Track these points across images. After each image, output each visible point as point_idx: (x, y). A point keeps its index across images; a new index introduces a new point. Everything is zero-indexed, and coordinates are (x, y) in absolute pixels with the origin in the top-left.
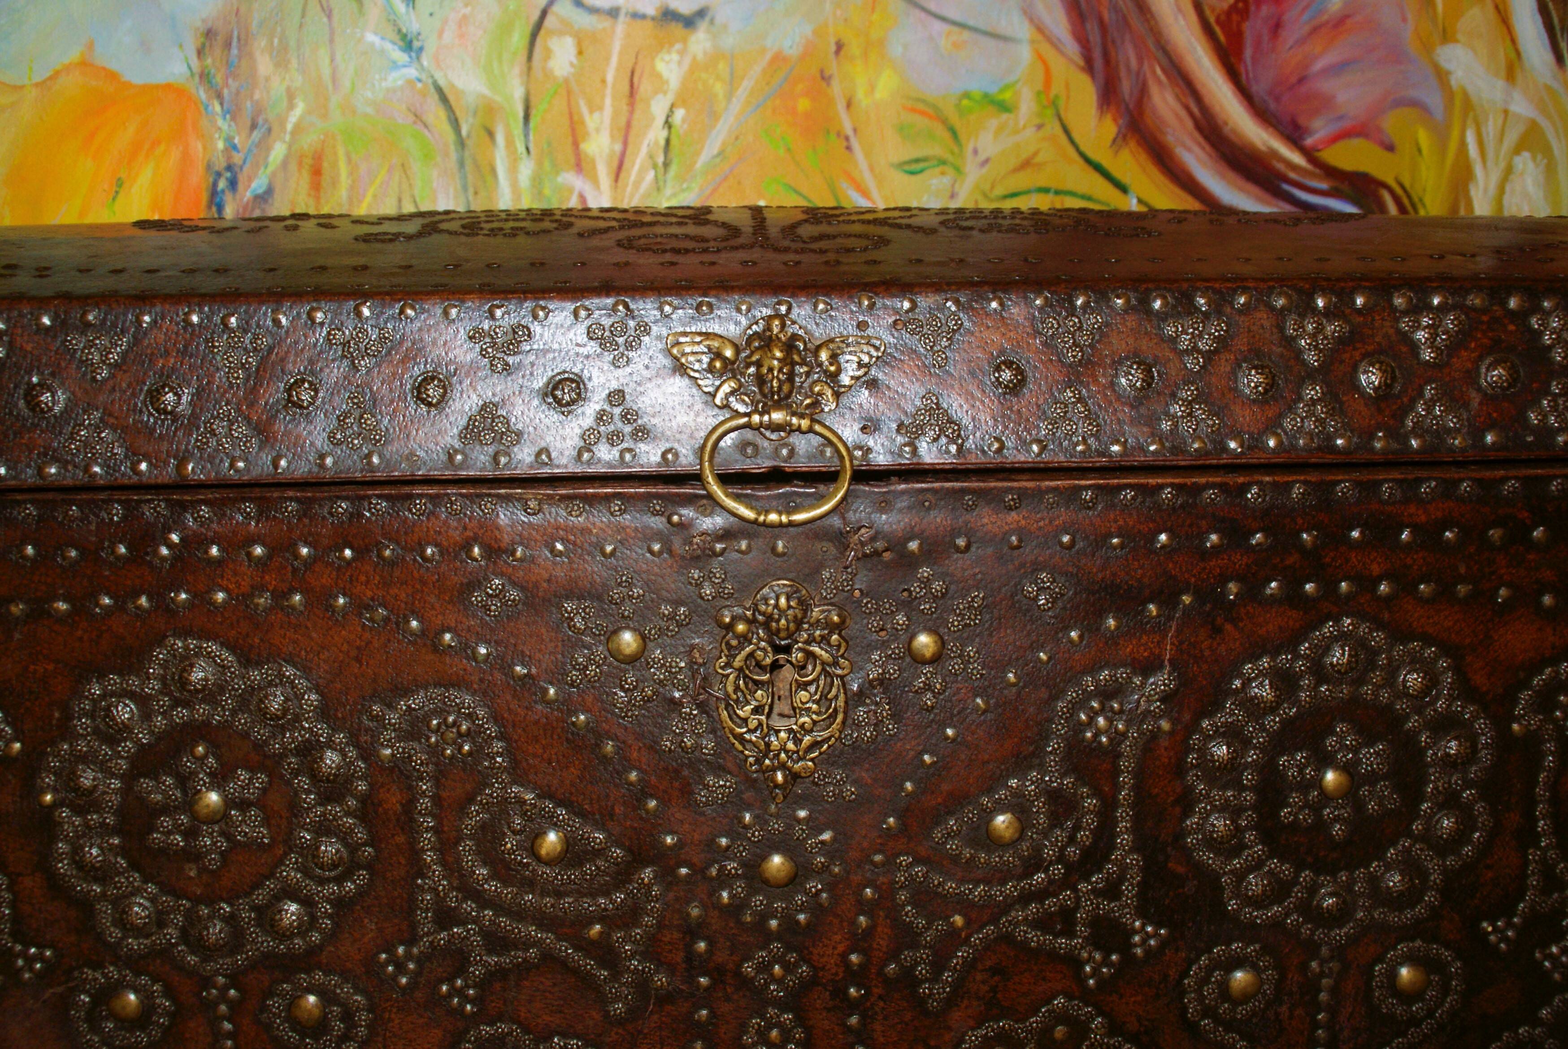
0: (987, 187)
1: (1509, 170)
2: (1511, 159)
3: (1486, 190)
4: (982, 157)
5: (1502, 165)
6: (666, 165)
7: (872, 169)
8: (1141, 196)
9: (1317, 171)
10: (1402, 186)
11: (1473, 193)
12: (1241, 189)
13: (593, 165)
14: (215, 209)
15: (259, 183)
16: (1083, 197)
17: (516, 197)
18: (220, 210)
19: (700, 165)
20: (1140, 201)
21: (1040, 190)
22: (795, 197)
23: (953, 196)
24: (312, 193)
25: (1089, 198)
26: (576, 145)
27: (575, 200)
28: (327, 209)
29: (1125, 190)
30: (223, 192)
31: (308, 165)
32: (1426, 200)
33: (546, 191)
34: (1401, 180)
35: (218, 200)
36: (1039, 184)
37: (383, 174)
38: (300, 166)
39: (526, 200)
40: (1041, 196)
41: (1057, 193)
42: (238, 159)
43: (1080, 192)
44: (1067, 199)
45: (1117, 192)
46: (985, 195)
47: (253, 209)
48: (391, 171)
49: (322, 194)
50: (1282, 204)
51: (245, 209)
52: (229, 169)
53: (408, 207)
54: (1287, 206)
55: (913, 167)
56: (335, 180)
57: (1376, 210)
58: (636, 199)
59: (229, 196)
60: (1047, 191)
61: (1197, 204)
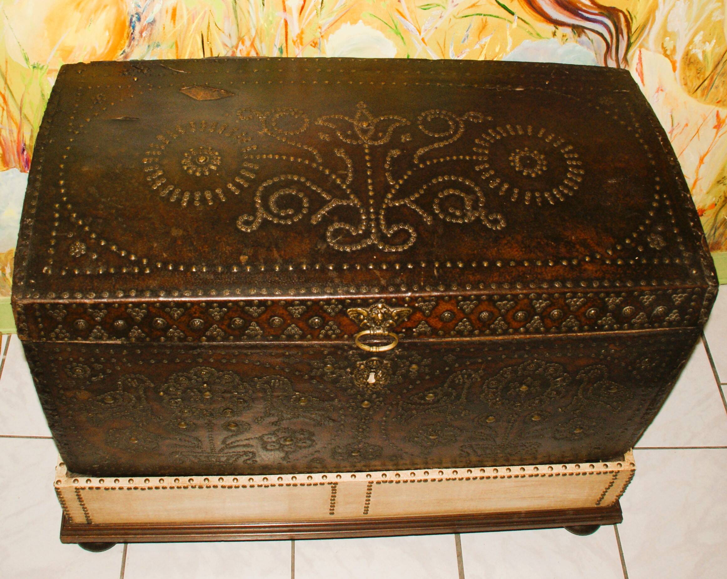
0: (455, 14)
1: (674, 6)
3: (662, 13)
4: (455, 3)
5: (671, 4)
6: (321, 9)
7: (408, 8)
8: (520, 17)
9: (595, 7)
10: (629, 12)
11: (656, 14)
12: (561, 13)
13: (291, 9)
14: (131, 28)
15: (150, 19)
16: (495, 17)
17: (258, 21)
18: (134, 28)
19: (335, 9)
20: (518, 18)
21: (477, 14)
22: (375, 18)
23: (441, 17)
24: (172, 21)
25: (498, 17)
26: (284, 2)
27: (283, 22)
28: (178, 27)
29: (513, 14)
30: (135, 22)
31: (170, 11)
32: (637, 17)
33: (271, 18)
34: (629, 10)
35: (132, 24)
36: (478, 13)
37: (202, 14)
38: (167, 12)
39: (262, 22)
40: (478, 16)
41: (485, 15)
42: (140, 10)
43: (494, 15)
44: (489, 17)
45: (510, 15)
46: (454, 17)
47: (148, 27)
48: (205, 13)
49: (176, 22)
50: (577, 18)
51: (144, 28)
52: (137, 14)
53: (212, 26)
54: (580, 19)
55: (426, 7)
56: (182, 17)
57: (616, 21)
58: (308, 20)
59: (137, 23)
60: (481, 15)
61: (542, 18)
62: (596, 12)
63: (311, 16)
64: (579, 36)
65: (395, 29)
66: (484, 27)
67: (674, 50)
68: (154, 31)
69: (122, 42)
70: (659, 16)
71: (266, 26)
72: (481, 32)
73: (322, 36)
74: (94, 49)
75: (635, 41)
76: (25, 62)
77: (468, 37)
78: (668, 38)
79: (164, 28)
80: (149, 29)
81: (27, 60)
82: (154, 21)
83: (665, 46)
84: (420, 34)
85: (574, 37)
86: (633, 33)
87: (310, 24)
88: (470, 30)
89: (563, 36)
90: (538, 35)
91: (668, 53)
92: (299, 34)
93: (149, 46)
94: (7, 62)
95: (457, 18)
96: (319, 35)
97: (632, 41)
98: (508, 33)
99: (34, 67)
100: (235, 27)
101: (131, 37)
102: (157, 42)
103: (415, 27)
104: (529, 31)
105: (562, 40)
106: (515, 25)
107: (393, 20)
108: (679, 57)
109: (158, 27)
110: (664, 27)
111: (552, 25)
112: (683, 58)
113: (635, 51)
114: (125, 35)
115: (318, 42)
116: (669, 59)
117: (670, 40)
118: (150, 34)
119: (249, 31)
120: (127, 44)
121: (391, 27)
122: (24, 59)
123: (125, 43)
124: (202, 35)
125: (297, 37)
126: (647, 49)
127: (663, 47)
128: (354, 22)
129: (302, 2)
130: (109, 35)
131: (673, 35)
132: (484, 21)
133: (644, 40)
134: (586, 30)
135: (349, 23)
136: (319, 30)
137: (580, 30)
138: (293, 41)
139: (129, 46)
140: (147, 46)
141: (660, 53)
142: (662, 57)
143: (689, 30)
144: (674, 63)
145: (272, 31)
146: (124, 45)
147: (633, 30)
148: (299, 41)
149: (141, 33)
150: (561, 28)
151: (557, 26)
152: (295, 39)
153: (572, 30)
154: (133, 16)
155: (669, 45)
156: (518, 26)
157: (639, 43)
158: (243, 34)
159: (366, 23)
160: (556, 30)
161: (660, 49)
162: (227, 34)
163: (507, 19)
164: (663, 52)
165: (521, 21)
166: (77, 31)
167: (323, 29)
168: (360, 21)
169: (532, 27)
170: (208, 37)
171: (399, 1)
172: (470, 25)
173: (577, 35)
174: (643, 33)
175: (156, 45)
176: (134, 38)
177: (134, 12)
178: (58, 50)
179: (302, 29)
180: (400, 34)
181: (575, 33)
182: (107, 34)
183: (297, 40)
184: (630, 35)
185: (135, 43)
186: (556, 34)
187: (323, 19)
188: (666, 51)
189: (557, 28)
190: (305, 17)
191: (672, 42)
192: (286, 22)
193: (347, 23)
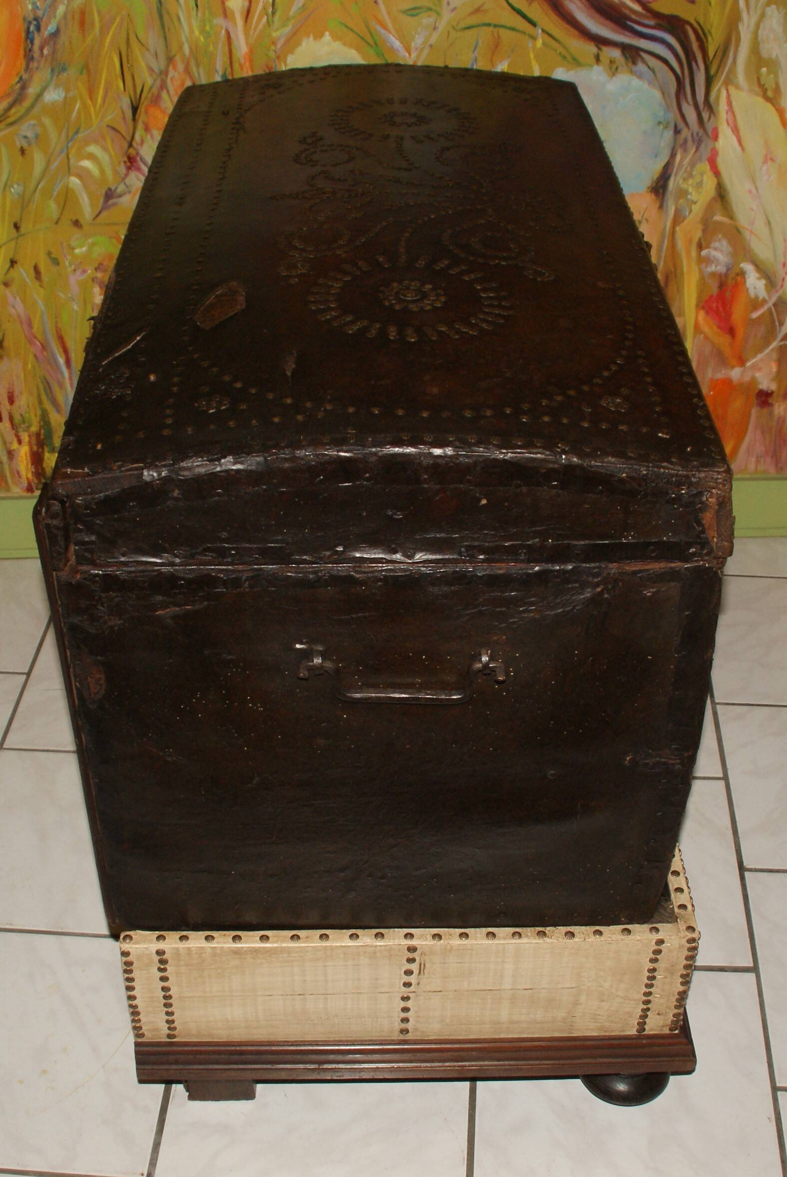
0: (455, 24)
1: (763, 15)
2: (765, 8)
3: (748, 26)
4: (452, 6)
5: (759, 12)
6: (273, 13)
7: (389, 13)
8: (545, 28)
9: (648, 14)
10: (699, 25)
11: (740, 28)
12: (603, 25)
13: (233, 13)
14: (29, 41)
15: (52, 28)
16: (510, 28)
17: (192, 32)
18: (32, 42)
19: (292, 13)
20: (543, 31)
21: (485, 25)
22: (346, 29)
23: (435, 29)
24: (81, 32)
25: (513, 29)
26: (223, 3)
27: (224, 33)
28: (89, 40)
29: (534, 24)
30: (33, 32)
31: (77, 16)
32: (713, 31)
33: (208, 28)
34: (698, 20)
35: (30, 36)
36: (485, 22)
37: (118, 20)
38: (73, 16)
39: (197, 33)
40: (486, 28)
41: (495, 26)
42: (40, 13)
43: (509, 25)
44: (502, 31)
45: (531, 26)
46: (453, 28)
47: (49, 41)
48: (122, 19)
49: (86, 33)
50: (627, 33)
51: (45, 42)
52: (36, 19)
53: (133, 38)
54: (630, 34)
55: (413, 12)
56: (92, 24)
57: (684, 39)
58: (258, 30)
59: (36, 34)
60: (489, 25)
61: (576, 33)
63: (261, 26)
64: (634, 63)
65: (374, 46)
66: (496, 46)
68: (58, 47)
69: (18, 63)
70: (745, 31)
71: (202, 39)
72: (493, 54)
73: (278, 57)
75: (717, 72)
77: (476, 60)
78: (764, 70)
79: (71, 42)
80: (52, 43)
82: (58, 31)
83: (762, 82)
84: (410, 54)
85: (627, 64)
86: (711, 58)
87: (260, 37)
88: (478, 49)
89: (611, 62)
90: (574, 59)
91: (770, 94)
92: (247, 54)
93: (52, 70)
95: (457, 31)
96: (273, 56)
97: (712, 72)
98: (532, 56)
100: (162, 40)
101: (29, 56)
102: (62, 64)
103: (402, 43)
104: (560, 54)
105: (611, 68)
106: (539, 43)
107: (370, 33)
109: (63, 38)
110: (756, 50)
111: (592, 43)
113: (719, 91)
114: (21, 52)
115: (274, 65)
116: (773, 105)
117: (769, 73)
118: (54, 52)
119: (181, 47)
120: (24, 66)
121: (369, 44)
123: (21, 64)
124: (120, 54)
125: (245, 58)
126: (737, 87)
127: (761, 86)
128: (319, 36)
129: (247, 3)
131: (772, 64)
132: (496, 35)
133: (731, 69)
134: (642, 54)
135: (312, 36)
136: (273, 48)
137: (635, 53)
138: (241, 65)
139: (26, 71)
140: (50, 70)
141: (757, 94)
142: (760, 100)
144: (780, 111)
145: (211, 48)
146: (20, 68)
147: (711, 53)
148: (247, 64)
149: (41, 49)
150: (604, 49)
151: (601, 46)
152: (243, 61)
153: (623, 52)
154: (30, 23)
155: (769, 82)
156: (544, 44)
157: (725, 73)
158: (173, 53)
159: (336, 37)
160: (600, 52)
161: (757, 89)
162: (153, 52)
163: (527, 37)
164: (761, 93)
165: (547, 37)
167: (279, 46)
168: (327, 33)
169: (565, 47)
170: (128, 56)
171: (376, 2)
172: (478, 42)
173: (630, 60)
174: (728, 59)
175: (61, 69)
176: (33, 58)
177: (31, 17)
179: (251, 45)
180: (383, 55)
181: (627, 58)
184: (708, 63)
185: (34, 65)
186: (601, 58)
187: (277, 30)
188: (765, 91)
189: (600, 49)
190: (253, 26)
191: (772, 76)
192: (228, 33)
193: (309, 36)
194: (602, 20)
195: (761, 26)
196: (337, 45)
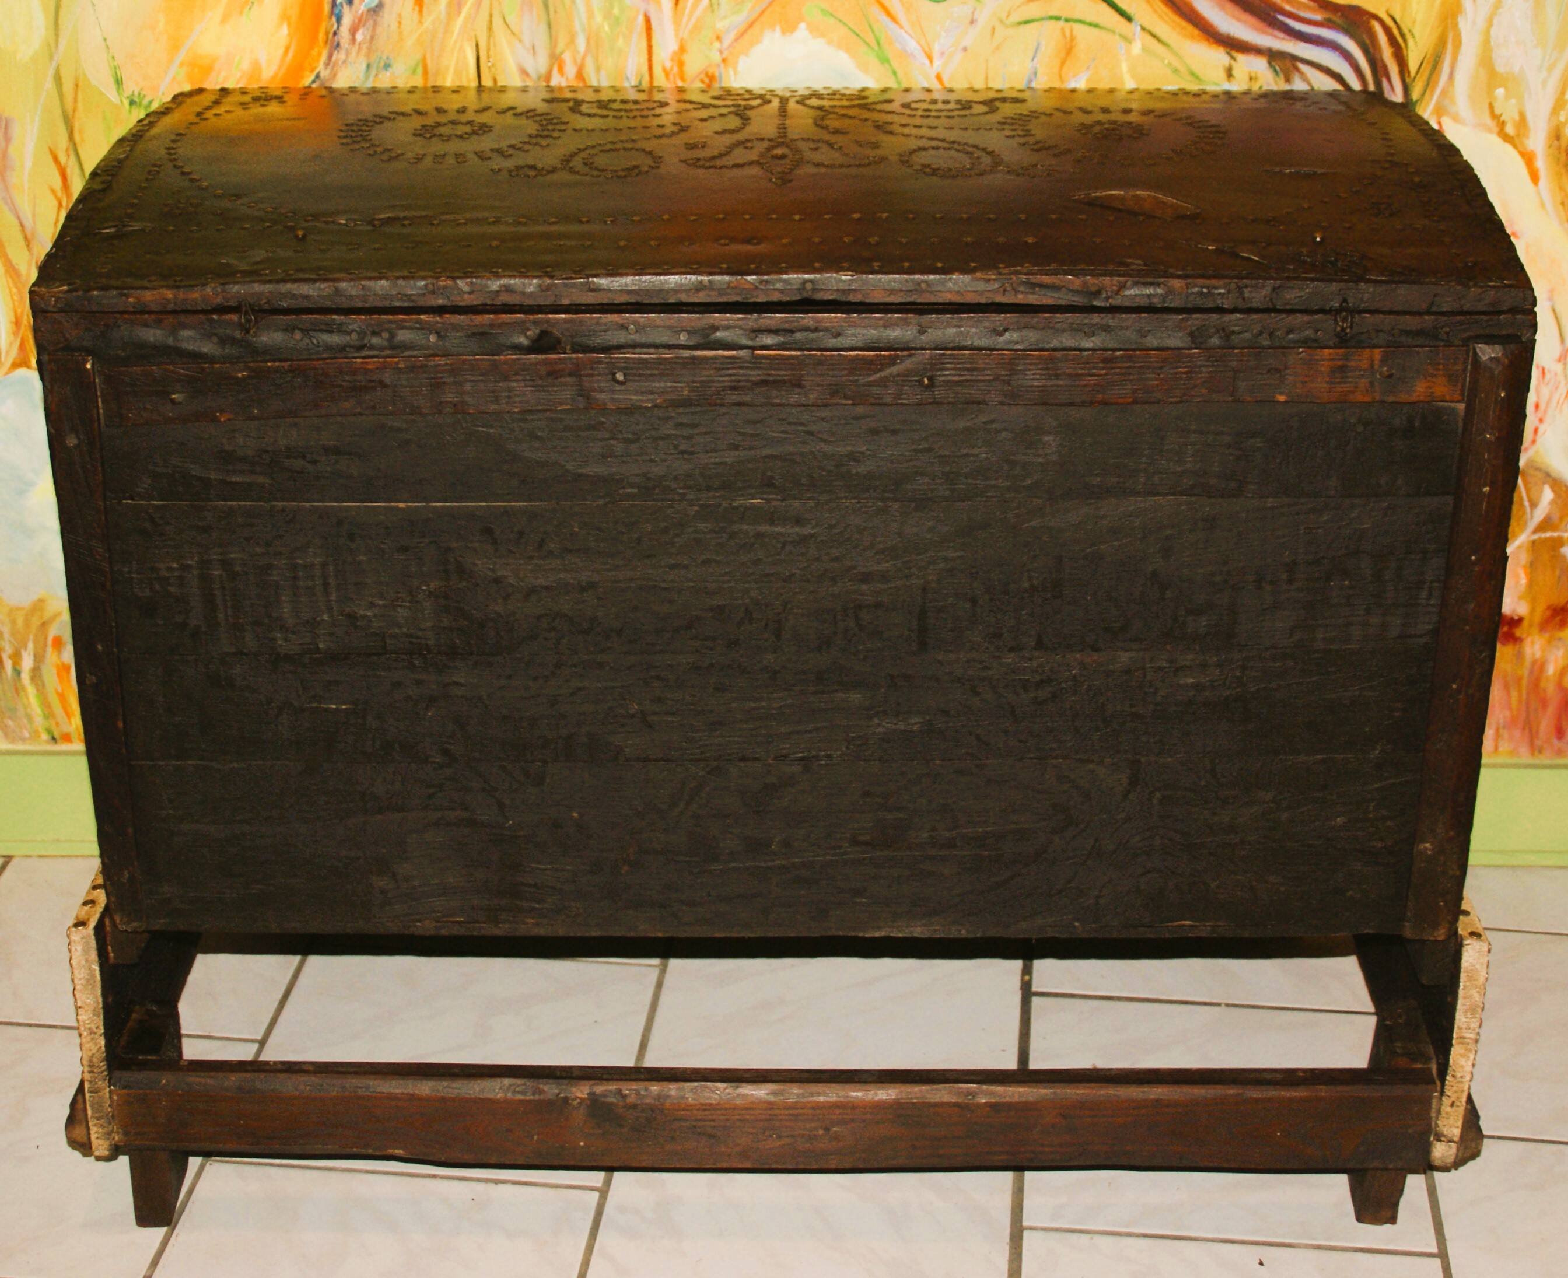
0: (1003, 16)
1: (1498, 5)
3: (1473, 23)
8: (1145, 25)
9: (1312, 4)
10: (1393, 20)
11: (1460, 25)
12: (1239, 20)
14: (334, 19)
16: (1090, 24)
17: (591, 15)
18: (339, 20)
20: (1143, 29)
21: (1051, 18)
22: (832, 20)
23: (972, 22)
24: (417, 8)
25: (1096, 26)
27: (641, 19)
28: (428, 22)
29: (1129, 19)
30: (341, 4)
32: (1416, 31)
33: (616, 11)
34: (1392, 13)
35: (337, 11)
36: (1051, 14)
39: (599, 18)
40: (1053, 22)
41: (1067, 20)
43: (1088, 20)
44: (1076, 27)
45: (1122, 20)
46: (1002, 22)
47: (366, 20)
49: (425, 10)
50: (1278, 34)
51: (360, 20)
53: (497, 21)
54: (1281, 35)
57: (1368, 41)
58: (693, 20)
59: (346, 8)
60: (1058, 18)
61: (1196, 32)
62: (1318, 17)
63: (699, 12)
64: (1289, 80)
65: (876, 48)
66: (1069, 49)
67: (1522, 122)
68: (379, 30)
69: (314, 52)
70: (1469, 27)
71: (607, 28)
72: (1063, 63)
73: (724, 60)
74: (256, 66)
75: (1423, 94)
76: (114, 87)
77: (1035, 73)
78: (1500, 92)
79: (400, 23)
80: (370, 23)
81: (119, 82)
82: (380, 6)
83: (1497, 111)
84: (931, 61)
85: (1276, 82)
86: (1413, 74)
87: (697, 28)
88: (1039, 55)
89: (1251, 79)
90: (1194, 75)
91: (1510, 129)
92: (674, 53)
93: (369, 66)
94: (77, 85)
95: (1007, 27)
96: (717, 58)
97: (1415, 93)
98: (1125, 68)
99: (132, 103)
100: (543, 27)
101: (333, 41)
102: (385, 58)
103: (919, 44)
104: (1170, 64)
106: (1137, 48)
107: (870, 26)
108: (1537, 141)
109: (388, 18)
110: (1486, 61)
111: (1221, 49)
112: (1550, 146)
114: (321, 36)
115: (717, 74)
116: (1515, 147)
117: (1507, 97)
118: (372, 38)
119: (572, 39)
120: (324, 58)
121: (867, 44)
122: (112, 80)
123: (320, 54)
124: (477, 46)
125: (672, 60)
126: (1456, 119)
127: (1494, 116)
128: (789, 28)
130: (289, 34)
131: (1512, 82)
132: (1068, 34)
133: (1444, 93)
134: (1301, 66)
135: (778, 29)
136: (717, 45)
137: (1288, 63)
138: (664, 70)
139: (327, 64)
140: (364, 66)
141: (1490, 131)
142: (1495, 140)
143: (1551, 68)
144: (1529, 159)
145: (621, 43)
146: (318, 61)
147: (1413, 66)
148: (674, 68)
149: (353, 31)
150: (1241, 58)
151: (1235, 54)
152: (668, 64)
153: (1269, 63)
155: (1509, 113)
156: (1145, 49)
157: (1433, 102)
158: (558, 51)
159: (816, 30)
160: (1232, 62)
161: (1489, 120)
162: (528, 45)
163: (1117, 37)
164: (1496, 129)
165: (1148, 37)
166: (224, 20)
167: (727, 41)
168: (802, 26)
169: (1175, 54)
170: (488, 50)
172: (1039, 45)
173: (1282, 76)
174: (1439, 75)
175: (382, 64)
176: (338, 45)
178: (182, 65)
179: (682, 39)
180: (888, 62)
181: (1275, 71)
182: (285, 30)
183: (672, 69)
184: (1408, 80)
185: (339, 56)
186: (1234, 73)
187: (725, 17)
188: (1502, 124)
189: (1233, 58)
190: (687, 11)
191: (1513, 101)
192: (648, 21)
193: (774, 30)
194: (1237, 11)
195: (1495, 22)
196: (818, 45)
